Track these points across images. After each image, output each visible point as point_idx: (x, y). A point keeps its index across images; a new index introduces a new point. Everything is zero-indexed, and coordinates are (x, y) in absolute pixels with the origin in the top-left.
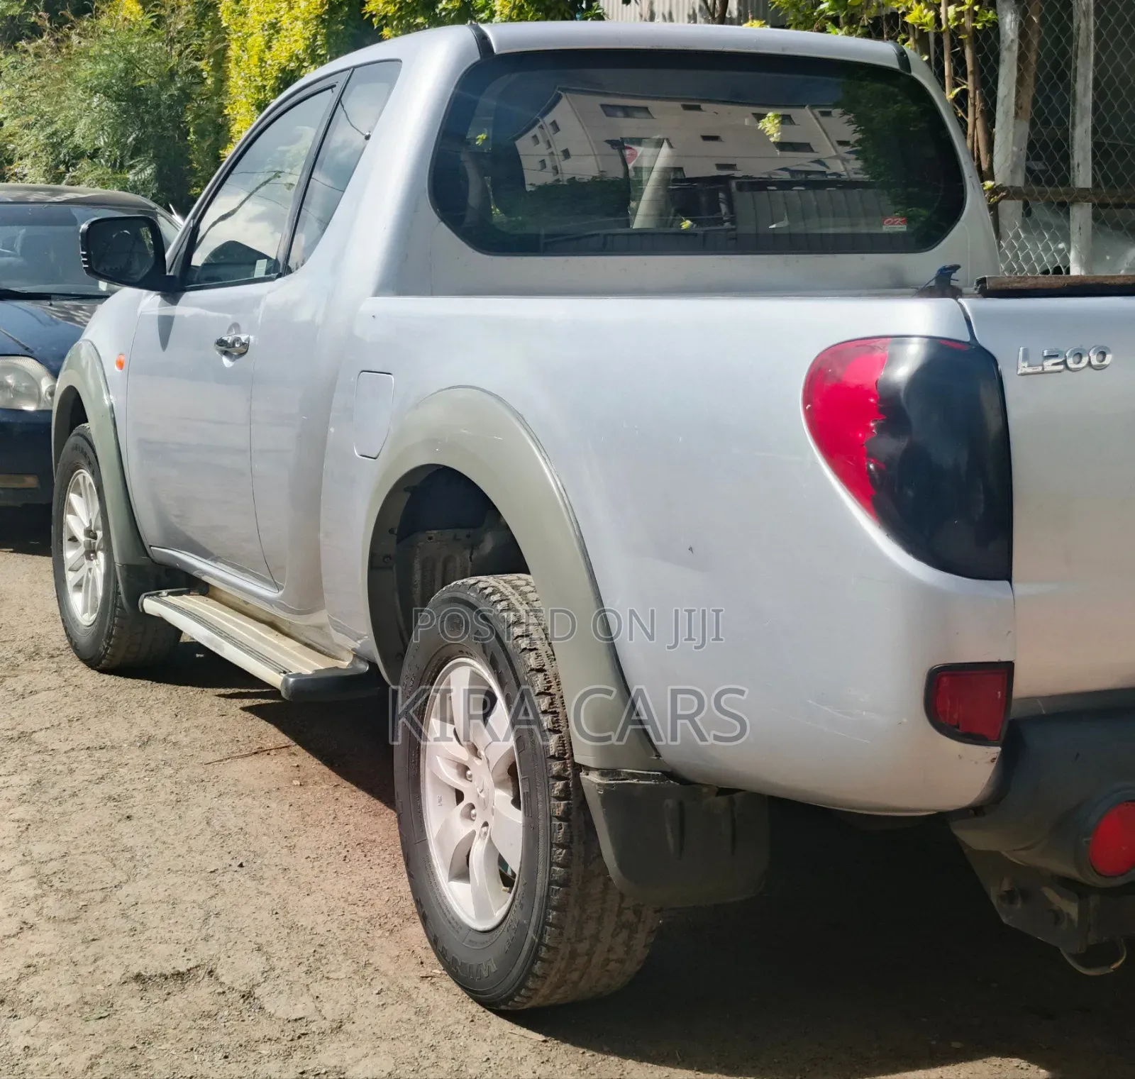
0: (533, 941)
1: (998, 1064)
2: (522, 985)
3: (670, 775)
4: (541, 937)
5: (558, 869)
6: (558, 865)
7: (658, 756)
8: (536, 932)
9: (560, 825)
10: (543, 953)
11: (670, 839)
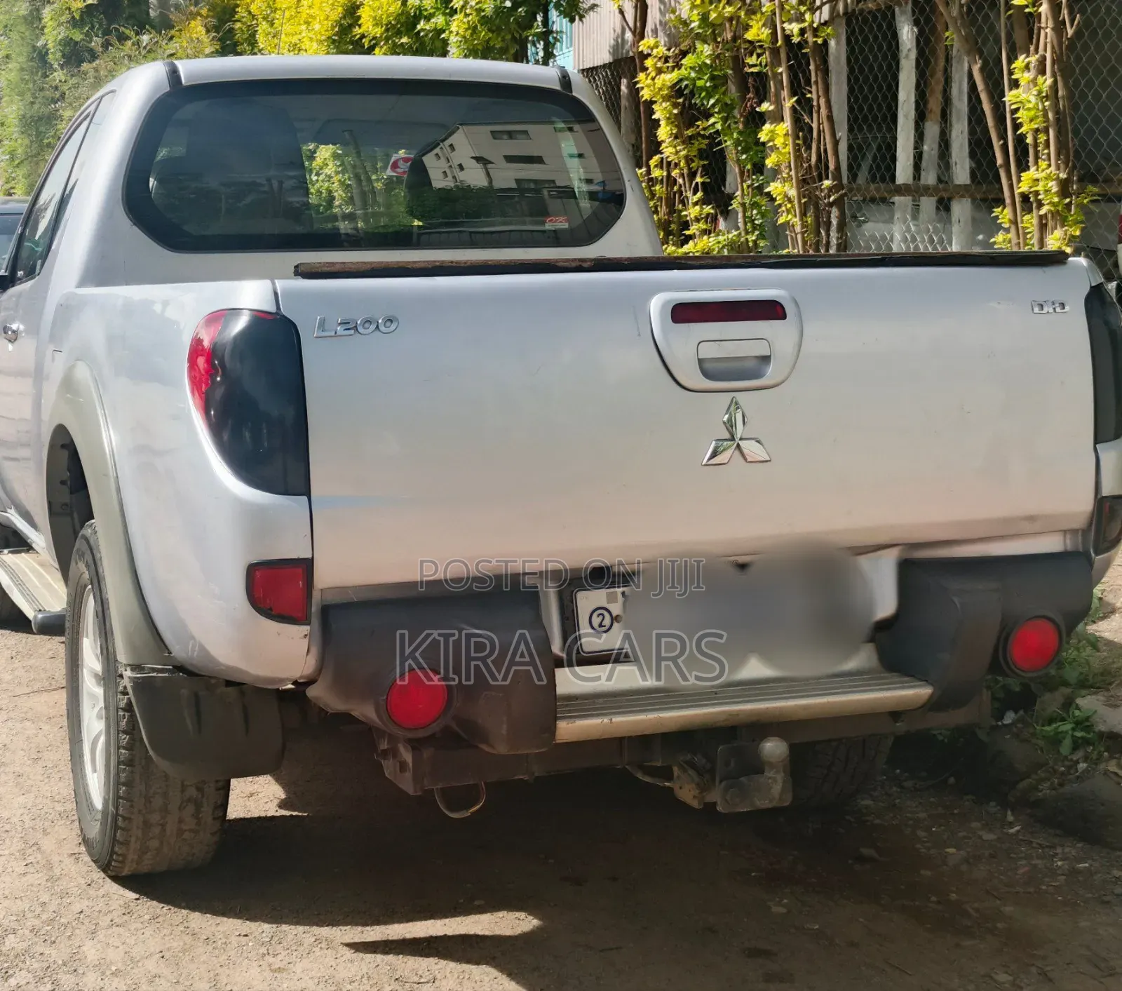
0: (113, 812)
1: (501, 916)
2: (113, 852)
3: (179, 668)
4: (117, 808)
5: (123, 751)
6: (124, 748)
7: (170, 653)
8: (113, 805)
9: (124, 715)
10: (120, 822)
11: (188, 721)
